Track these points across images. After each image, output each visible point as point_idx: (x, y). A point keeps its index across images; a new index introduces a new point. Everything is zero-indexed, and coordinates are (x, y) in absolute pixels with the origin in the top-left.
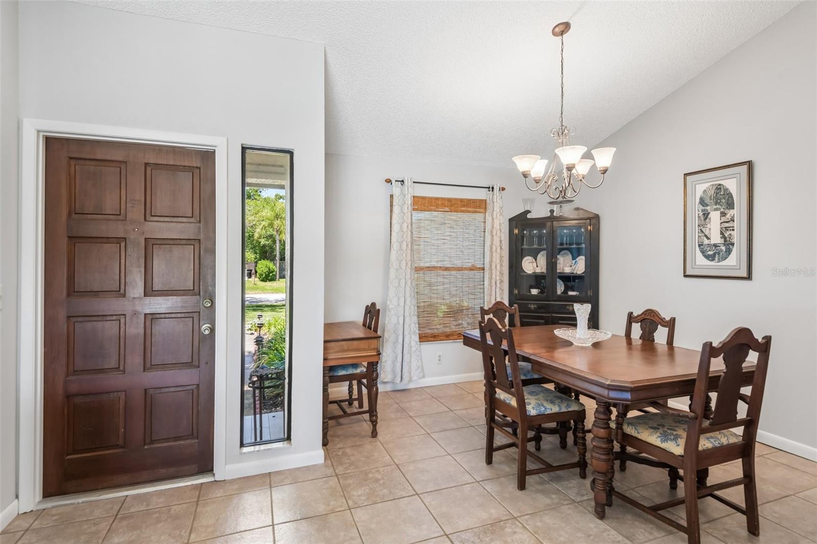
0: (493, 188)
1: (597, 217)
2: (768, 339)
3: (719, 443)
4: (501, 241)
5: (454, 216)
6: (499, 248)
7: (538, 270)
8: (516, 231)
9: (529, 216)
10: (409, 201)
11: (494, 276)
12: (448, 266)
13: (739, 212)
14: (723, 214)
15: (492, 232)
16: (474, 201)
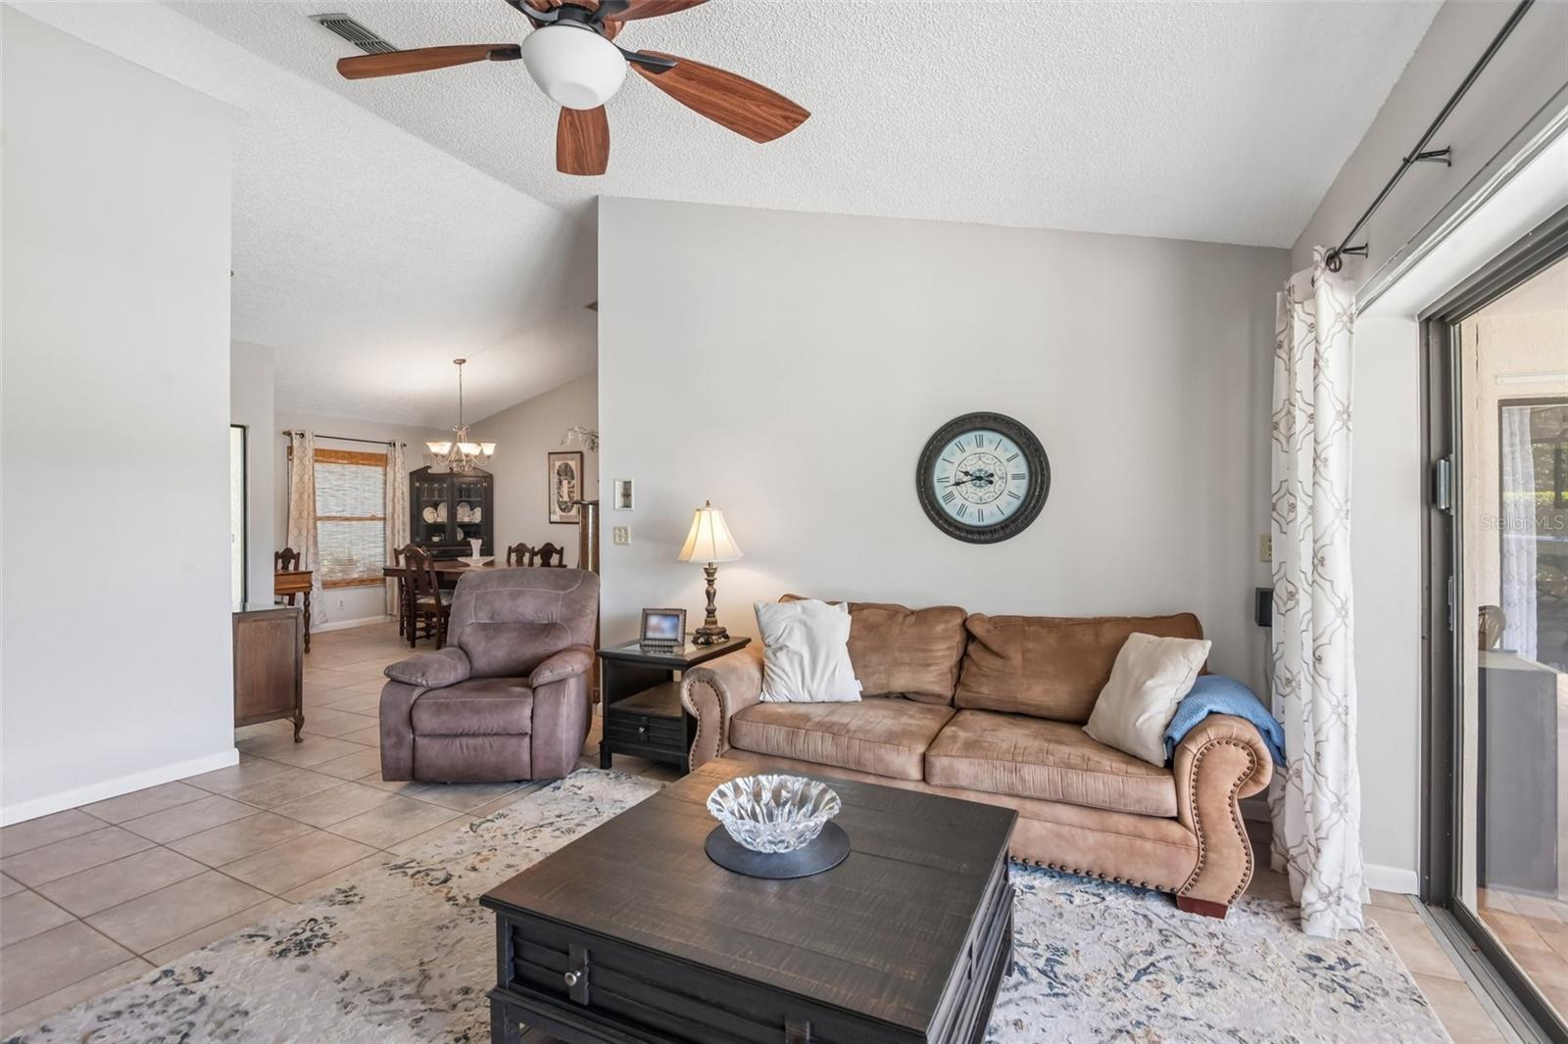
0: (394, 444)
1: (491, 476)
2: (562, 549)
4: (403, 494)
5: (353, 468)
6: (401, 500)
7: (439, 520)
8: (417, 484)
9: (429, 471)
10: (310, 453)
11: (396, 525)
12: (348, 516)
13: (576, 482)
14: (569, 483)
15: (394, 484)
16: (374, 455)
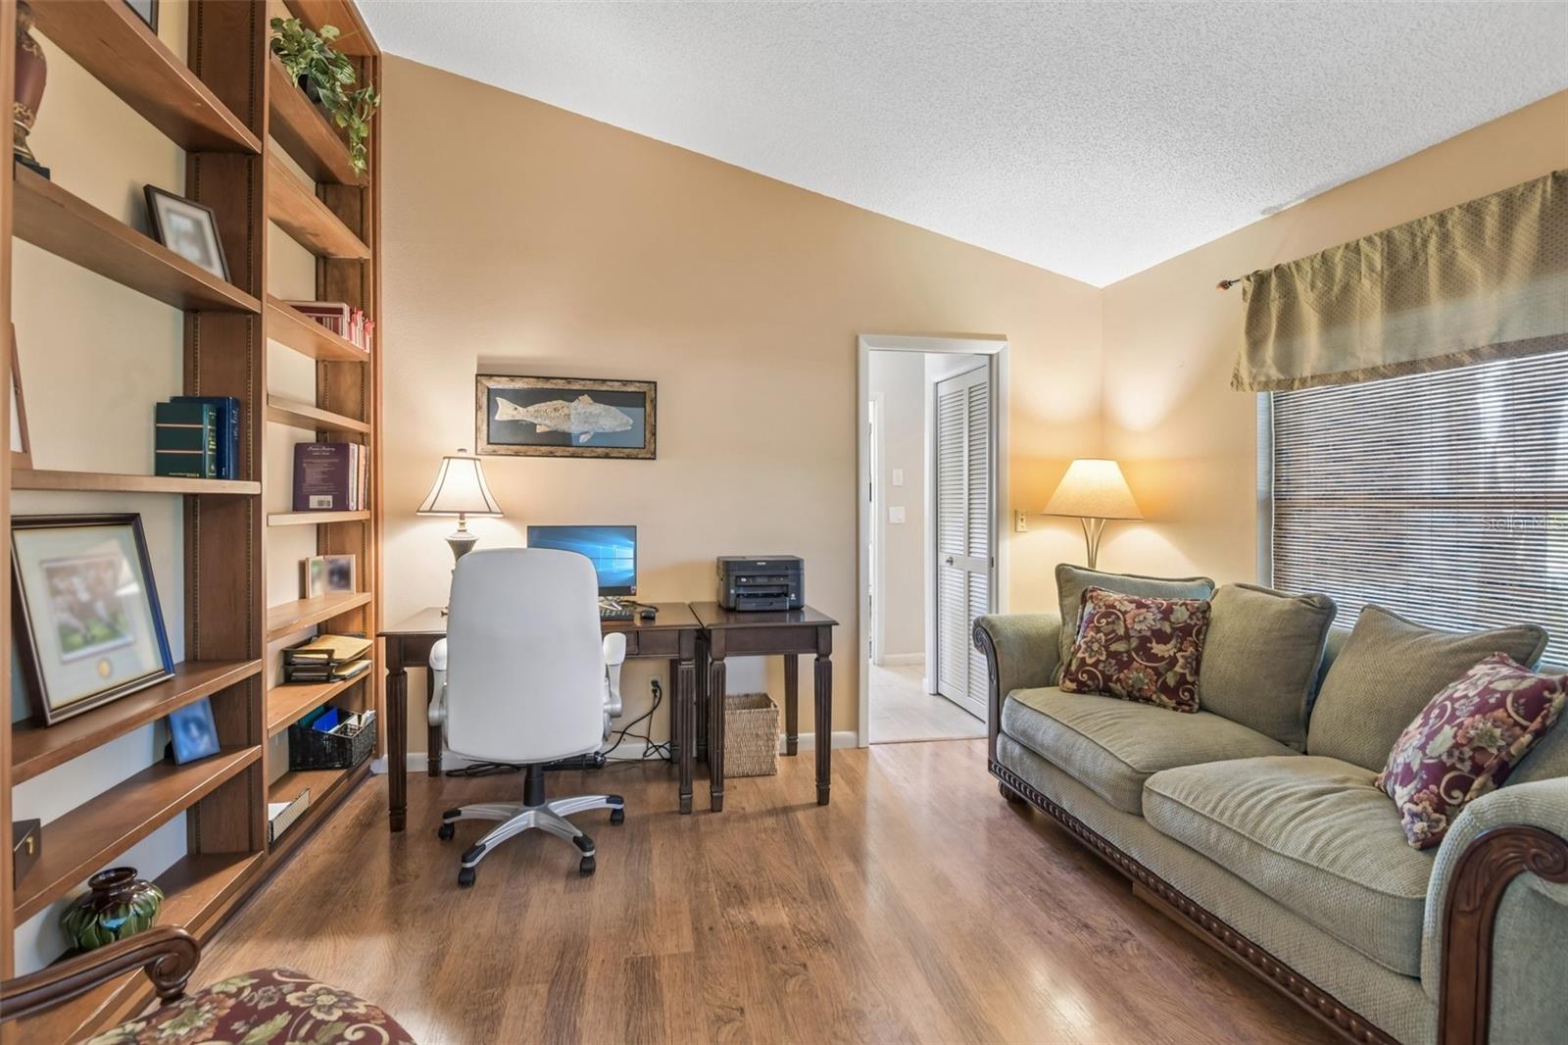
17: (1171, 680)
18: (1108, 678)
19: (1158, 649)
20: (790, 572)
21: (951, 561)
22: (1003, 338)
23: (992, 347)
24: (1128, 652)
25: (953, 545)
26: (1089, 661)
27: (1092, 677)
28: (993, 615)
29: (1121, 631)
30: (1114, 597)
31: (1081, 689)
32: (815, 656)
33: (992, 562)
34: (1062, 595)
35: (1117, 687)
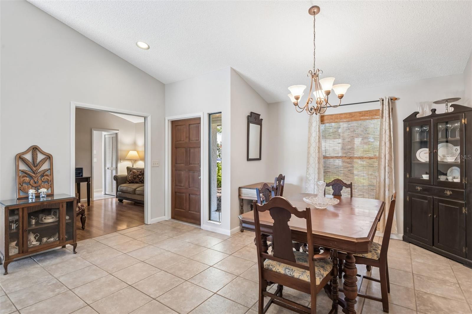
0: (383, 100)
3: (290, 274)
5: (354, 123)
8: (408, 129)
9: (418, 116)
17: (141, 180)
18: (133, 181)
19: (139, 176)
20: (80, 170)
21: (108, 168)
22: (118, 130)
23: (117, 132)
24: (136, 177)
25: (108, 165)
26: (131, 179)
27: (131, 181)
28: (117, 175)
29: (135, 175)
30: (134, 170)
31: (130, 183)
32: (87, 183)
33: (117, 168)
34: (128, 171)
35: (134, 182)
